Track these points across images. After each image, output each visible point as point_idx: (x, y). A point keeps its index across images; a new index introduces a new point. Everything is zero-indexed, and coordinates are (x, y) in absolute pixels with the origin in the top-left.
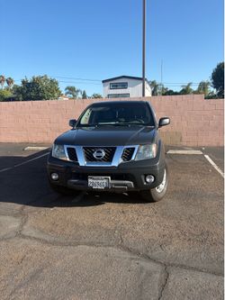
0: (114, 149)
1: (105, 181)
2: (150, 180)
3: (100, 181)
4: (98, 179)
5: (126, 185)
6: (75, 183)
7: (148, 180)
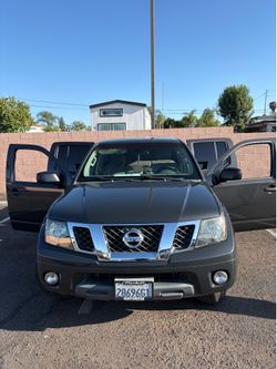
0: (160, 229)
1: (146, 287)
2: (220, 278)
3: (136, 288)
4: (134, 284)
5: (182, 291)
6: (89, 291)
7: (217, 279)
